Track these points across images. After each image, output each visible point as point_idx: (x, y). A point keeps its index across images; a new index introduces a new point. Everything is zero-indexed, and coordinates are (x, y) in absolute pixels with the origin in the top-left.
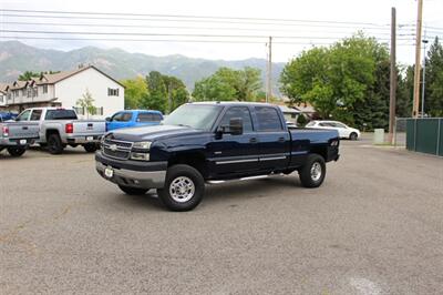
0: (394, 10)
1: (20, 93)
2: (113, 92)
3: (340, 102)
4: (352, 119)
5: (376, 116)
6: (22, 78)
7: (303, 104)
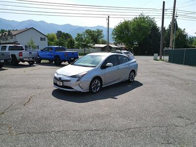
0: (164, 2)
3: (136, 43)
4: (141, 50)
5: (150, 49)
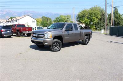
1: (10, 22)
2: (33, 22)
3: (92, 23)
4: (95, 28)
5: (101, 27)
6: (10, 18)
7: (82, 24)
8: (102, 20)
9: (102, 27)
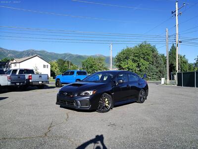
5: (153, 74)
8: (155, 63)
9: (156, 75)
